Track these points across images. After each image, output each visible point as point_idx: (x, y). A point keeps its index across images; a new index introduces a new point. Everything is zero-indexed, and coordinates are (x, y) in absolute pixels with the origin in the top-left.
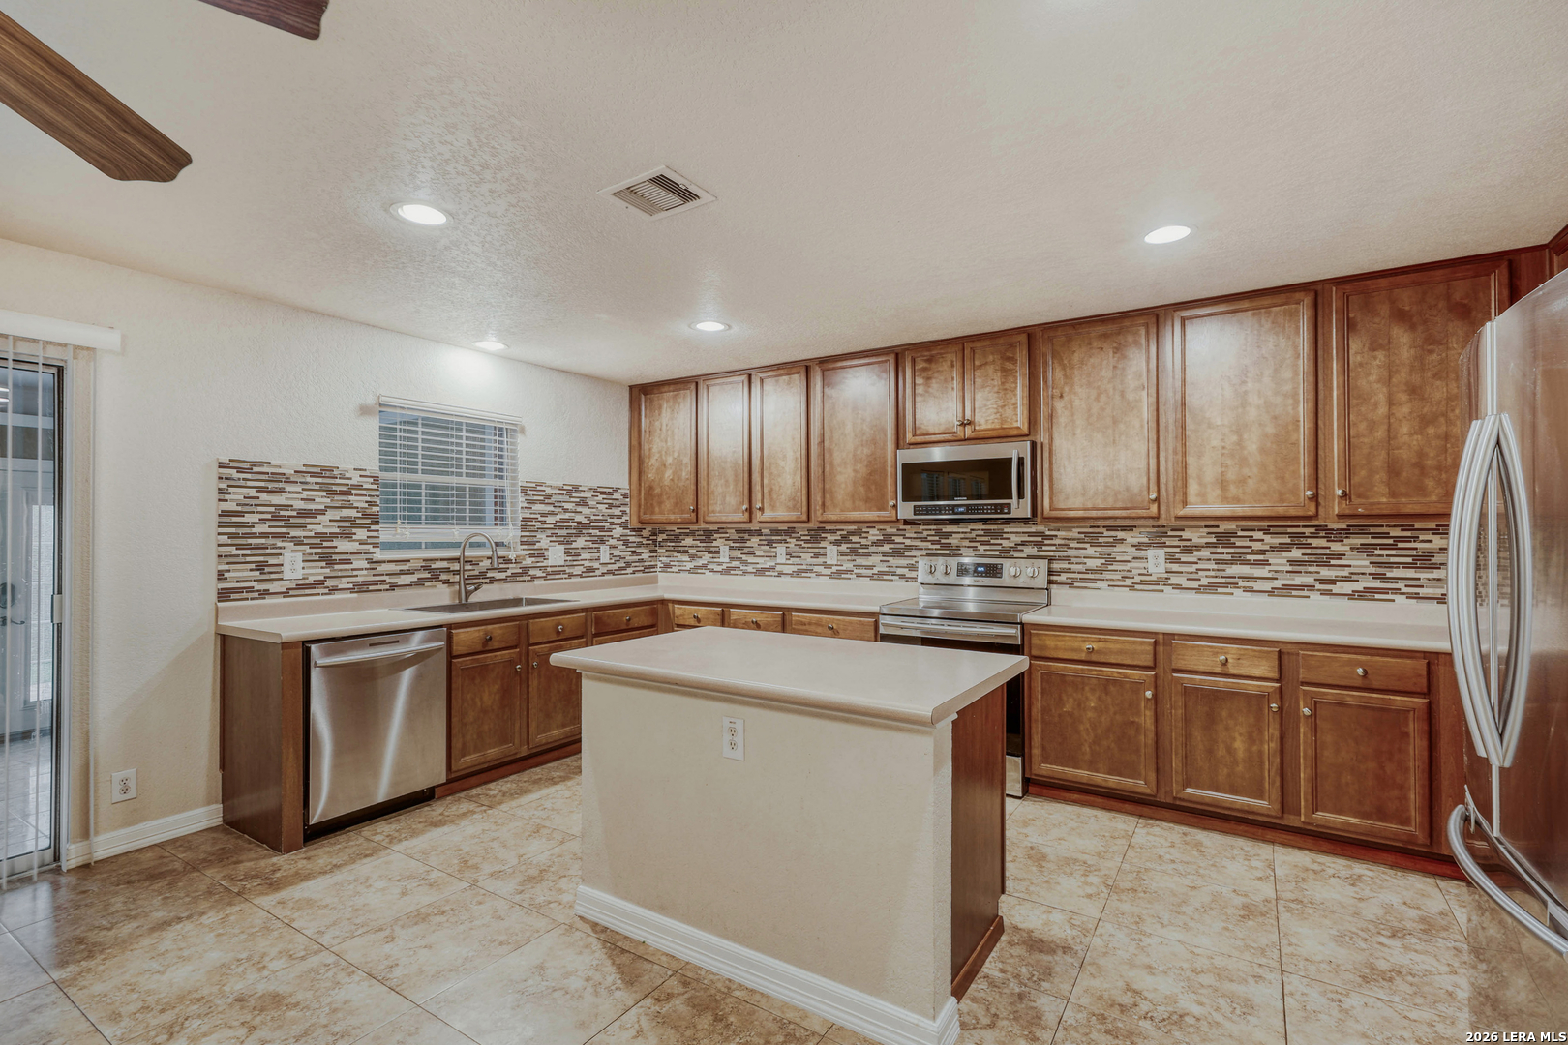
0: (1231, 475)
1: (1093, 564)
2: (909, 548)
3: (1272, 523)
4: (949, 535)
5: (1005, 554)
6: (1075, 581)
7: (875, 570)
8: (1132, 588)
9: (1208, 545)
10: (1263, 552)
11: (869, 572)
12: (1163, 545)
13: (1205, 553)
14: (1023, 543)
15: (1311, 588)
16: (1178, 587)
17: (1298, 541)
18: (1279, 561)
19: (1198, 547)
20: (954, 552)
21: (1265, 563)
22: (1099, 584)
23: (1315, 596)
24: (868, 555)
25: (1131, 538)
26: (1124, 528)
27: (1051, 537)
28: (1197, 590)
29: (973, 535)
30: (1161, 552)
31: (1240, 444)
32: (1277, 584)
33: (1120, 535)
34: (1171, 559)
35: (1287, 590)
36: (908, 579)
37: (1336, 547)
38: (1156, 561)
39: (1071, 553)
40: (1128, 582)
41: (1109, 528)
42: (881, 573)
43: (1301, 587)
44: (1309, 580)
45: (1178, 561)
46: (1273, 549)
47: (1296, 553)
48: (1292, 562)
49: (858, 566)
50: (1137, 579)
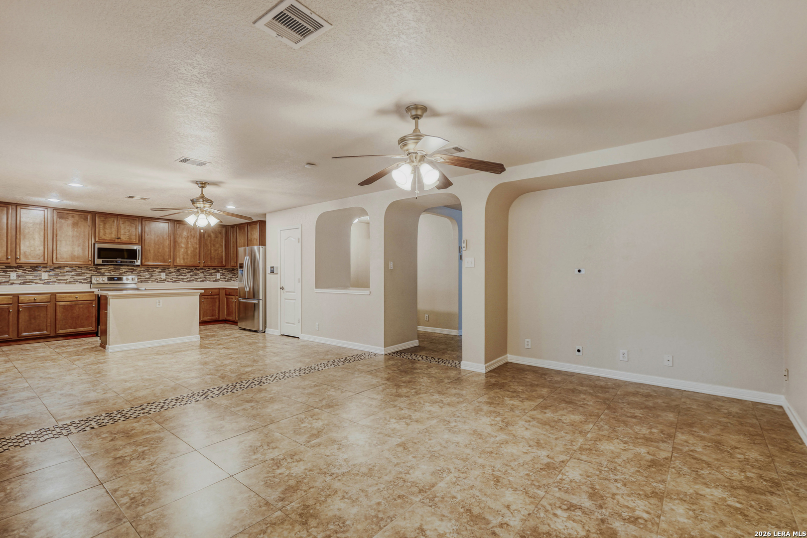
0: (185, 257)
1: (147, 276)
2: (84, 273)
3: (187, 267)
4: (101, 269)
5: (121, 274)
6: (142, 281)
7: (68, 281)
8: (157, 282)
9: (175, 272)
10: (185, 273)
11: (65, 282)
12: (165, 272)
13: (174, 274)
14: (127, 271)
15: (194, 280)
16: (168, 281)
17: (192, 271)
18: (188, 275)
19: (173, 272)
20: (103, 275)
21: (186, 275)
22: (149, 282)
23: (195, 282)
24: (65, 276)
25: (158, 270)
26: (155, 268)
27: (135, 270)
28: (172, 282)
29: (110, 269)
30: (165, 274)
31: (187, 251)
32: (188, 280)
33: (155, 269)
34: (167, 275)
35: (189, 281)
36: (83, 283)
37: (198, 272)
38: (163, 275)
39: (141, 274)
40: (156, 281)
41: (152, 268)
42: (70, 282)
43: (192, 280)
44: (194, 279)
45: (168, 276)
46: (187, 272)
47: (191, 273)
48: (191, 275)
49: (58, 280)
50: (159, 280)
